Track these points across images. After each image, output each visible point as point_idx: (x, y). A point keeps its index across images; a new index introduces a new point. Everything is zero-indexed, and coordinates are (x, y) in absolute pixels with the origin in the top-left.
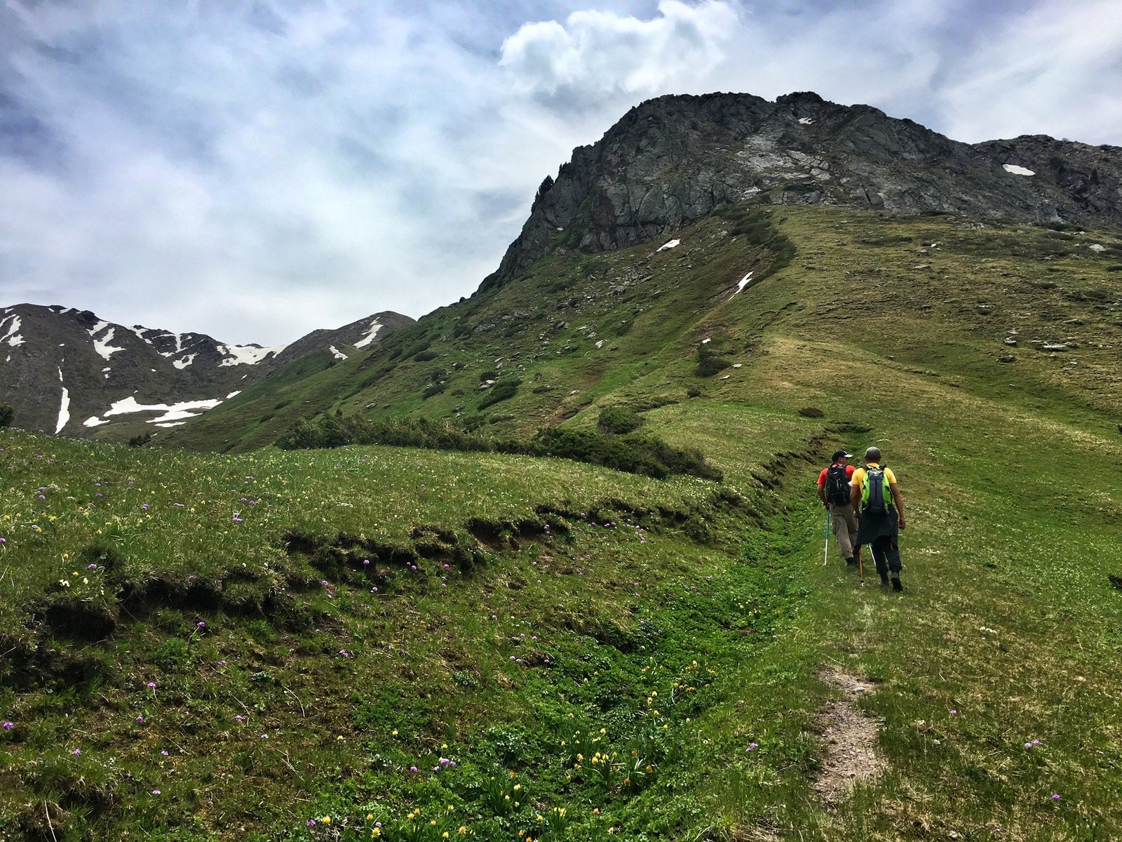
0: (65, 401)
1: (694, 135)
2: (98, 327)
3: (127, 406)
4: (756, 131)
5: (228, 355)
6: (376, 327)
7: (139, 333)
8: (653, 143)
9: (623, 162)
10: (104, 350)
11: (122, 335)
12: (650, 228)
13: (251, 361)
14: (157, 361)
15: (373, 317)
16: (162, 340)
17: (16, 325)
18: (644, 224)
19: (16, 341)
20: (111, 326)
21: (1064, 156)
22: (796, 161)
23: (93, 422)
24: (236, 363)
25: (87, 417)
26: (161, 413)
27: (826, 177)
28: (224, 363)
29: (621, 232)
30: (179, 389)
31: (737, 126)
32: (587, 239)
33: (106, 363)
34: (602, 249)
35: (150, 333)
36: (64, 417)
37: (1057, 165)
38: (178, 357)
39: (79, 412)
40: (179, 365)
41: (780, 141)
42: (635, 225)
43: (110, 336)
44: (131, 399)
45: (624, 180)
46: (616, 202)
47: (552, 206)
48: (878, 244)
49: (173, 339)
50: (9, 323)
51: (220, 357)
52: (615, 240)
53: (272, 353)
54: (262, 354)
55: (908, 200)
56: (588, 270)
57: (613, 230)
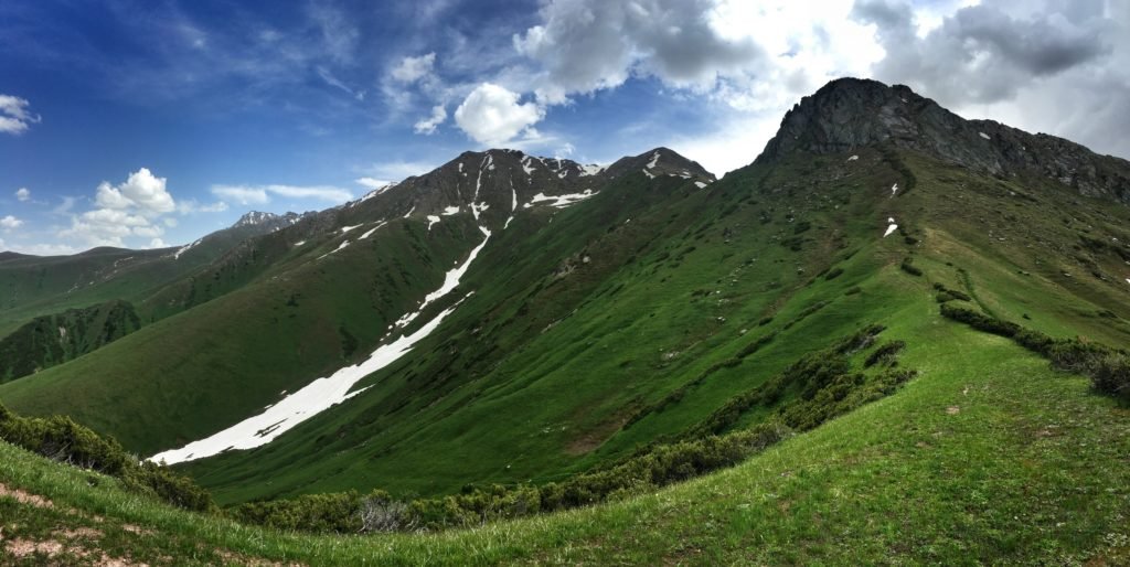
0: (515, 196)
1: (860, 101)
2: (524, 158)
3: (540, 197)
4: (885, 104)
5: (583, 171)
6: (657, 156)
7: (542, 160)
8: (843, 104)
9: (830, 112)
10: (528, 170)
11: (535, 162)
12: (843, 147)
13: (593, 173)
14: (551, 174)
15: (655, 150)
16: (552, 163)
17: (491, 160)
18: (841, 144)
19: (492, 167)
20: (530, 157)
21: (1001, 132)
22: (903, 122)
23: (527, 205)
24: (586, 174)
25: (524, 203)
26: (556, 201)
27: (916, 133)
28: (581, 175)
29: (829, 147)
30: (563, 188)
31: (878, 100)
32: (814, 147)
33: (529, 177)
34: (821, 154)
35: (546, 160)
36: (515, 203)
37: (998, 136)
38: (560, 172)
39: (521, 201)
40: (561, 176)
41: (896, 110)
42: (836, 144)
43: (529, 163)
44: (541, 194)
45: (830, 121)
46: (828, 132)
47: (793, 126)
48: (944, 181)
49: (557, 163)
50: (488, 159)
51: (579, 172)
52: (826, 150)
53: (603, 169)
54: (598, 170)
55: (947, 149)
56: (818, 165)
57: (826, 145)
